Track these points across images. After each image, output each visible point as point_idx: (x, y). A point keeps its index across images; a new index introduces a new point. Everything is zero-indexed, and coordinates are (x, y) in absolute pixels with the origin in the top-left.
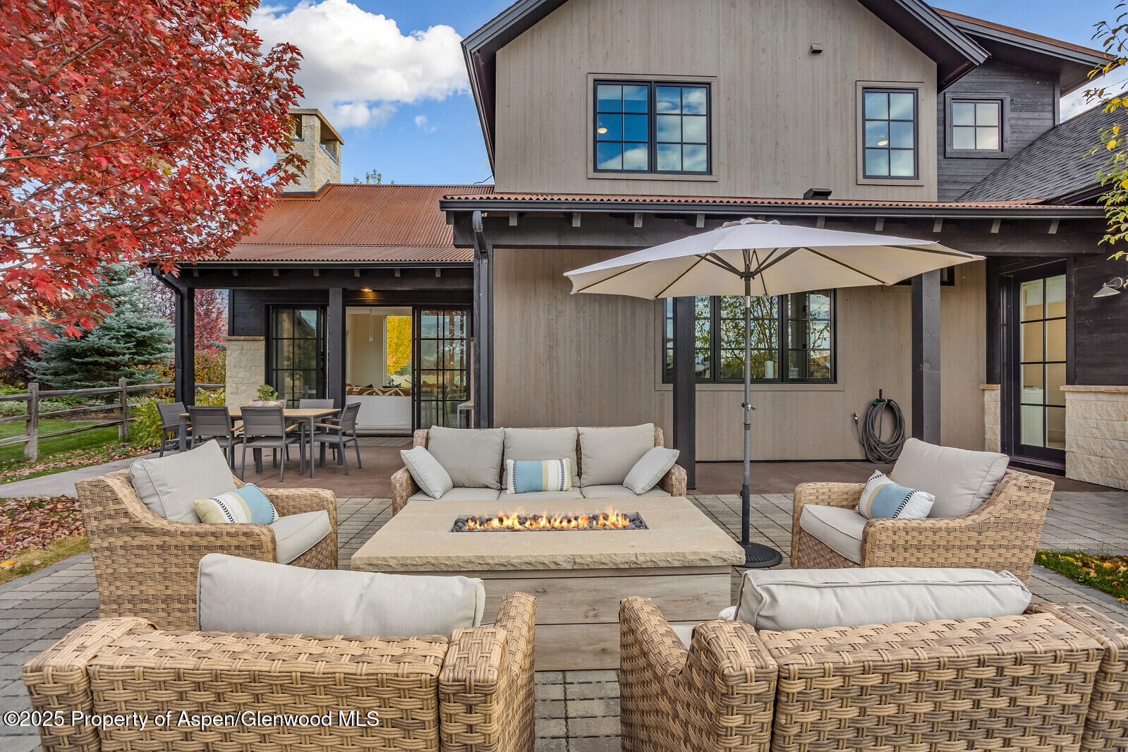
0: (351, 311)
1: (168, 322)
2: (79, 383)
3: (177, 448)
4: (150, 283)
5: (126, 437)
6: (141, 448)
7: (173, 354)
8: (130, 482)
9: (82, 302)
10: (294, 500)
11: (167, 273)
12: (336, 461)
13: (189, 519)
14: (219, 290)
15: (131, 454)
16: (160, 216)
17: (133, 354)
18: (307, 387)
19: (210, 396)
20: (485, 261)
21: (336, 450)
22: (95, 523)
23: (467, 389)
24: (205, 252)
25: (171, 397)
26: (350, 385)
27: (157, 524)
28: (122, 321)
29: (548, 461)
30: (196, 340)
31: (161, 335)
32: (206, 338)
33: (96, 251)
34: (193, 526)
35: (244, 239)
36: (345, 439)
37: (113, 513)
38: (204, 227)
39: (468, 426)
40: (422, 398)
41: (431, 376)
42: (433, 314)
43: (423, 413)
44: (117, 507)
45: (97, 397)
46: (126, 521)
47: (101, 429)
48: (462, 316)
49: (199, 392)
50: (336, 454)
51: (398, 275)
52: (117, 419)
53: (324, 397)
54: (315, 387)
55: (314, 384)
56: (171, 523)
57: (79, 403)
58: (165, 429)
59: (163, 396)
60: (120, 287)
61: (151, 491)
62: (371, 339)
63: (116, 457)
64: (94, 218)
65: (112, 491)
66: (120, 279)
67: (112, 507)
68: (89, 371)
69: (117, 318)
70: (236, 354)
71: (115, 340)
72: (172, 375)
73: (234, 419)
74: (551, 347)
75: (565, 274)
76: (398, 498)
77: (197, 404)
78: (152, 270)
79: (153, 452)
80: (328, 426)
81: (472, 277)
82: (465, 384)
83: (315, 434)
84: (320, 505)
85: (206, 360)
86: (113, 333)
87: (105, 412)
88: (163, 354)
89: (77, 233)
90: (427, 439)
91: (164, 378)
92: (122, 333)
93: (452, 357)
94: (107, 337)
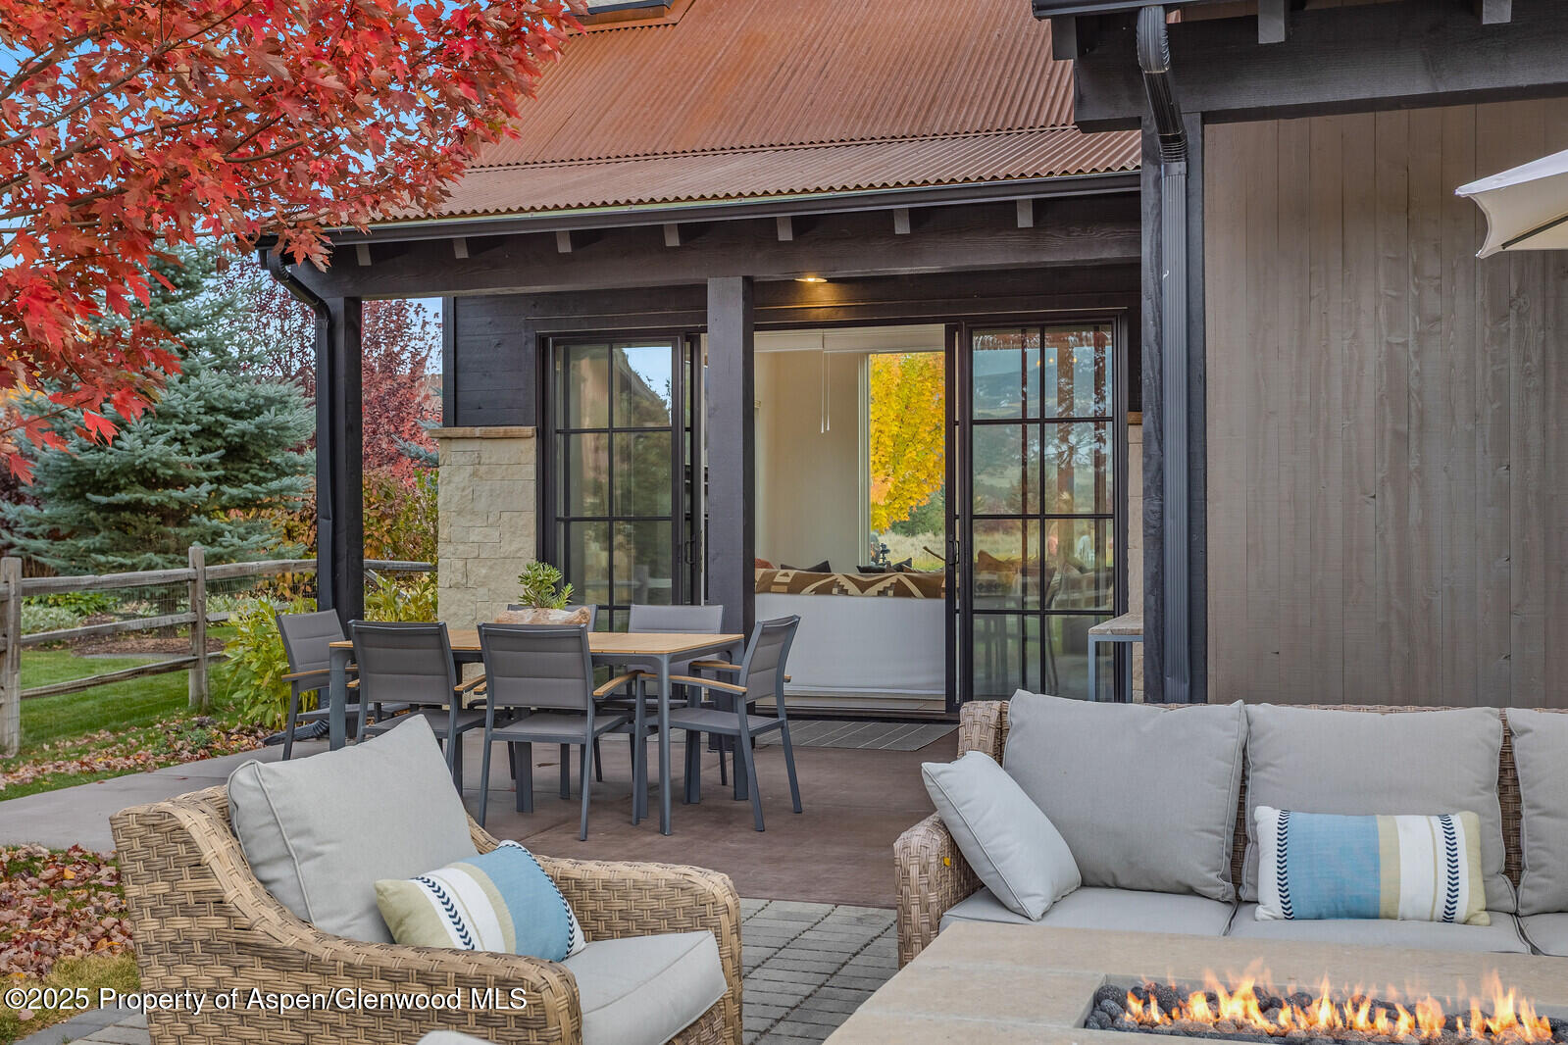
0: (767, 343)
1: (296, 394)
2: (102, 558)
3: (323, 734)
4: (254, 290)
5: (205, 701)
6: (239, 732)
7: (310, 480)
8: (229, 822)
9: (113, 349)
10: (624, 897)
11: (300, 260)
12: (730, 789)
13: (363, 929)
14: (415, 301)
15: (217, 745)
16: (288, 106)
17: (218, 480)
18: (646, 568)
19: (398, 594)
20: (1178, 167)
21: (729, 755)
22: (152, 924)
23: (1118, 576)
24: (391, 198)
25: (306, 595)
26: (766, 565)
27: (291, 937)
28: (194, 395)
29: (1400, 819)
30: (365, 438)
31: (282, 428)
32: (388, 434)
33: (144, 214)
34: (374, 951)
35: (487, 152)
36: (754, 723)
37: (191, 900)
38: (389, 127)
39: (1120, 694)
40: (977, 605)
41: (998, 536)
42: (1007, 344)
43: (979, 648)
44: (200, 885)
45: (139, 593)
46: (219, 923)
47: (149, 679)
48: (1099, 345)
49: (373, 583)
50: (730, 768)
51: (902, 228)
52: (184, 652)
53: (694, 601)
54: (668, 570)
55: (666, 560)
56: (321, 937)
57: (102, 608)
58: (295, 682)
59: (287, 593)
60: (188, 305)
61: (276, 848)
62: (825, 427)
63: (185, 753)
64: (140, 128)
65: (189, 842)
66: (188, 284)
67: (190, 884)
68: (122, 527)
69: (183, 387)
70: (462, 477)
71: (177, 446)
72: (307, 534)
73: (462, 658)
74: (1402, 438)
75: (1463, 191)
76: (915, 910)
77: (370, 615)
78: (263, 255)
79: (267, 743)
80: (706, 683)
81: (1139, 220)
82: (1109, 561)
83: (672, 708)
84: (696, 916)
85: (387, 495)
86: (175, 427)
87: (159, 635)
88: (286, 481)
89: (103, 167)
90: (1001, 731)
91: (289, 545)
92: (194, 427)
93: (1066, 474)
94: (162, 438)
